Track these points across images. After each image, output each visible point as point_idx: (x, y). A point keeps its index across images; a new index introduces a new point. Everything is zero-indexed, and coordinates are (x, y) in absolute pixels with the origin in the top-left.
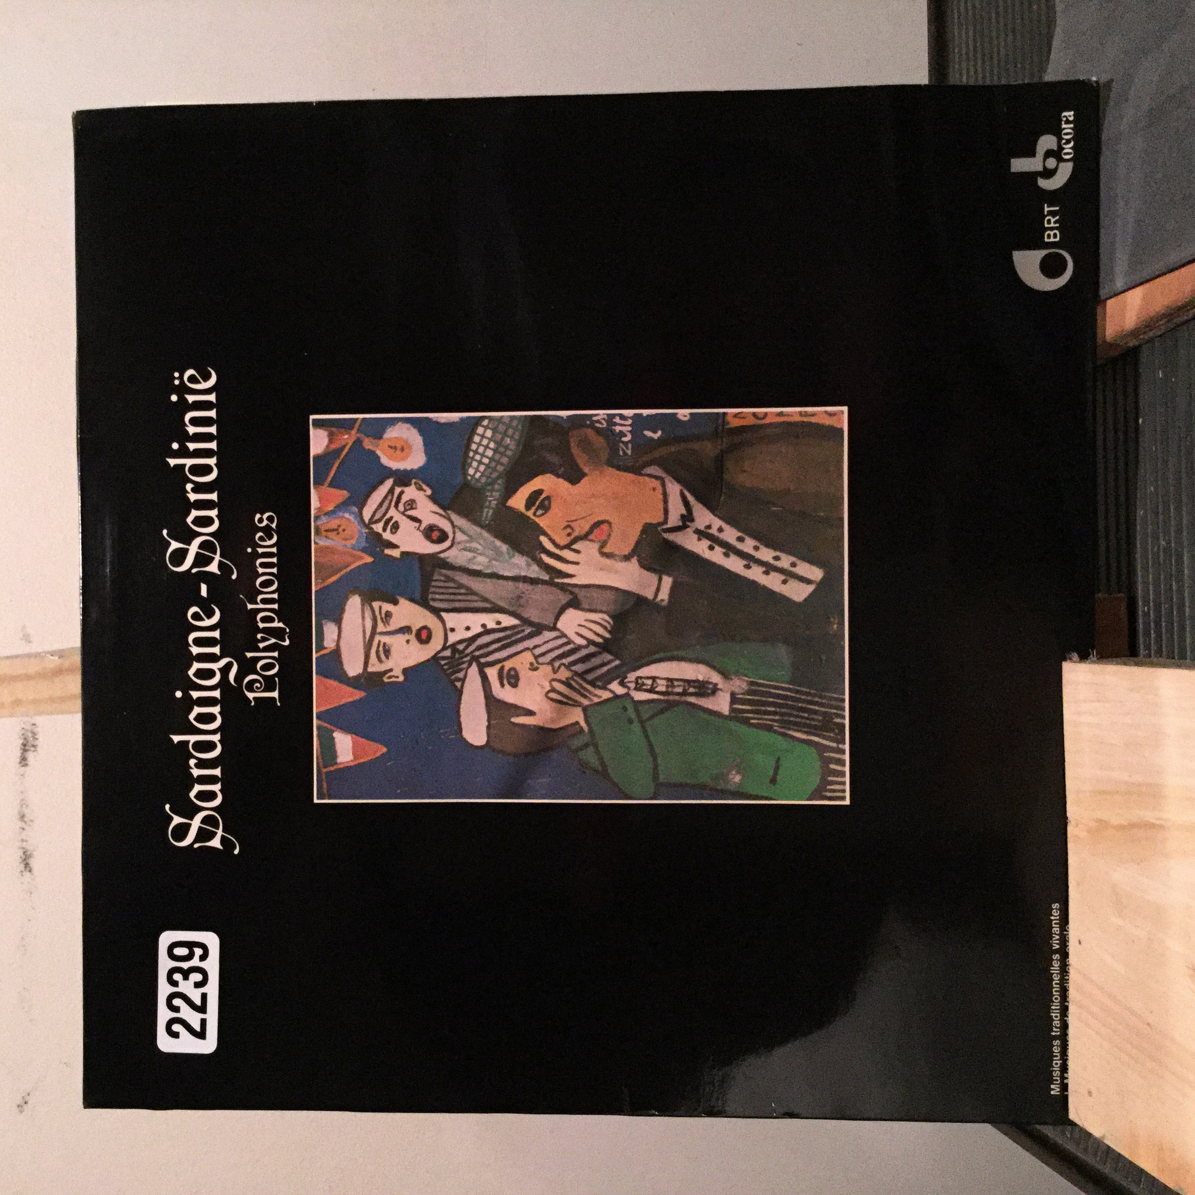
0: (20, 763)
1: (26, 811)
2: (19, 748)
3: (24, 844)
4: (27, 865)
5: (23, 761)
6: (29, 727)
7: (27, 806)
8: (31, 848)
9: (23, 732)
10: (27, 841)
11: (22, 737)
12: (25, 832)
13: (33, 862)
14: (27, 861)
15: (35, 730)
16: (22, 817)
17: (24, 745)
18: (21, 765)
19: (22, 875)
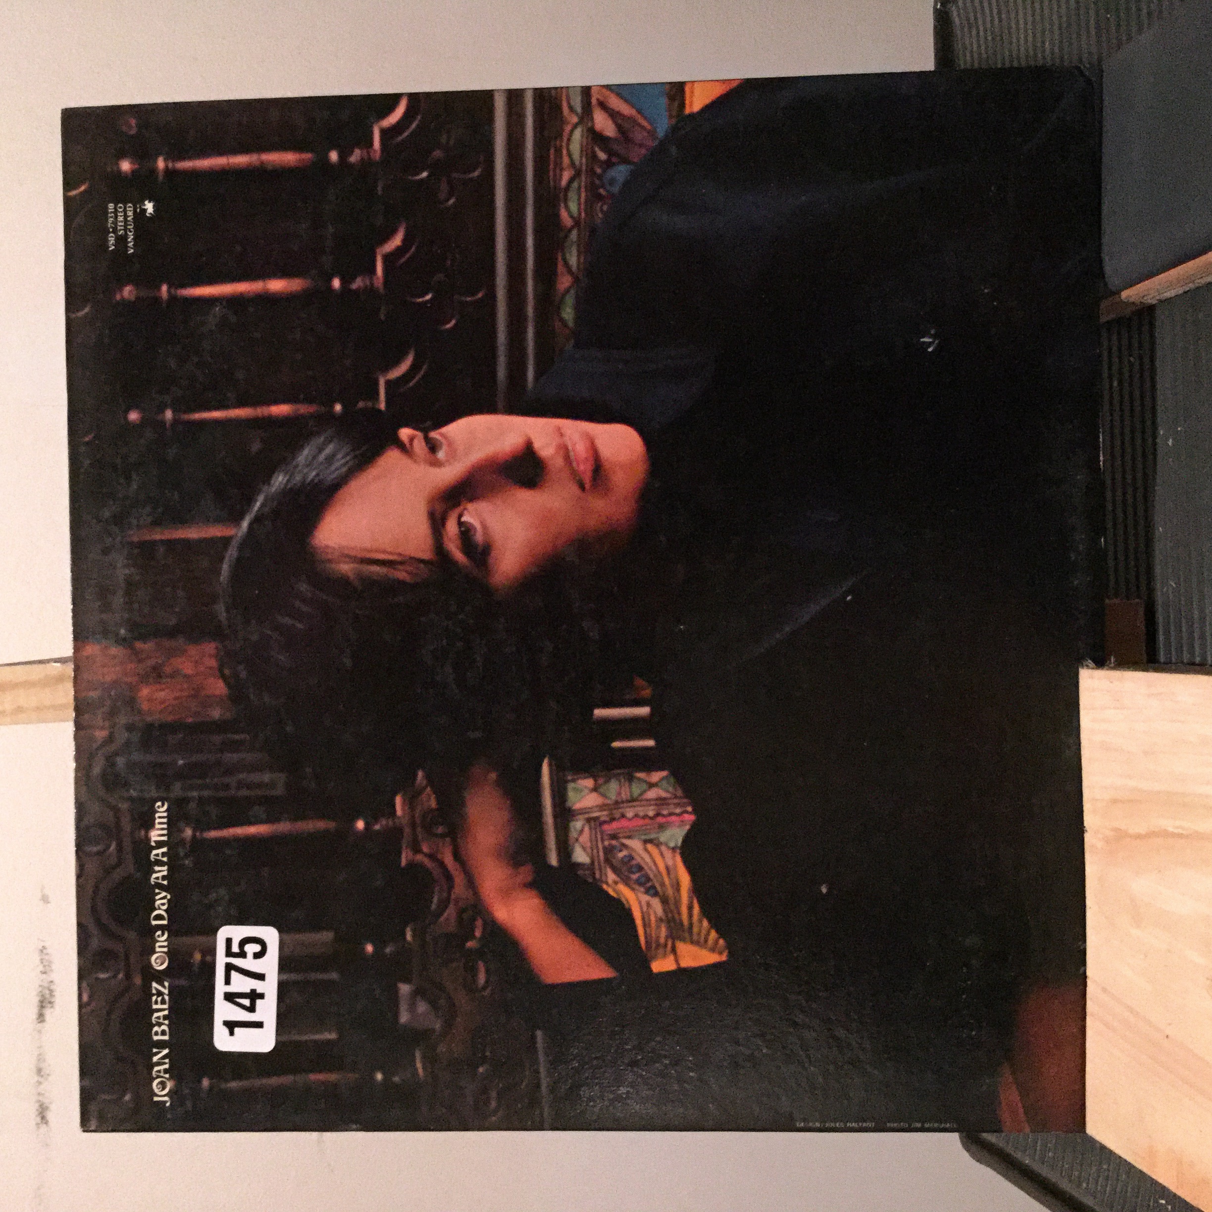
0: (37, 1019)
1: (42, 1065)
2: (36, 1005)
3: (41, 1098)
4: (43, 1118)
5: (41, 1017)
6: (46, 985)
7: (44, 1061)
8: (46, 1101)
9: (40, 989)
10: (43, 1094)
11: (40, 994)
12: (42, 1087)
13: (50, 1116)
14: (44, 1114)
15: (52, 987)
16: (39, 1071)
17: (41, 1002)
18: (39, 1020)
19: (38, 1128)
